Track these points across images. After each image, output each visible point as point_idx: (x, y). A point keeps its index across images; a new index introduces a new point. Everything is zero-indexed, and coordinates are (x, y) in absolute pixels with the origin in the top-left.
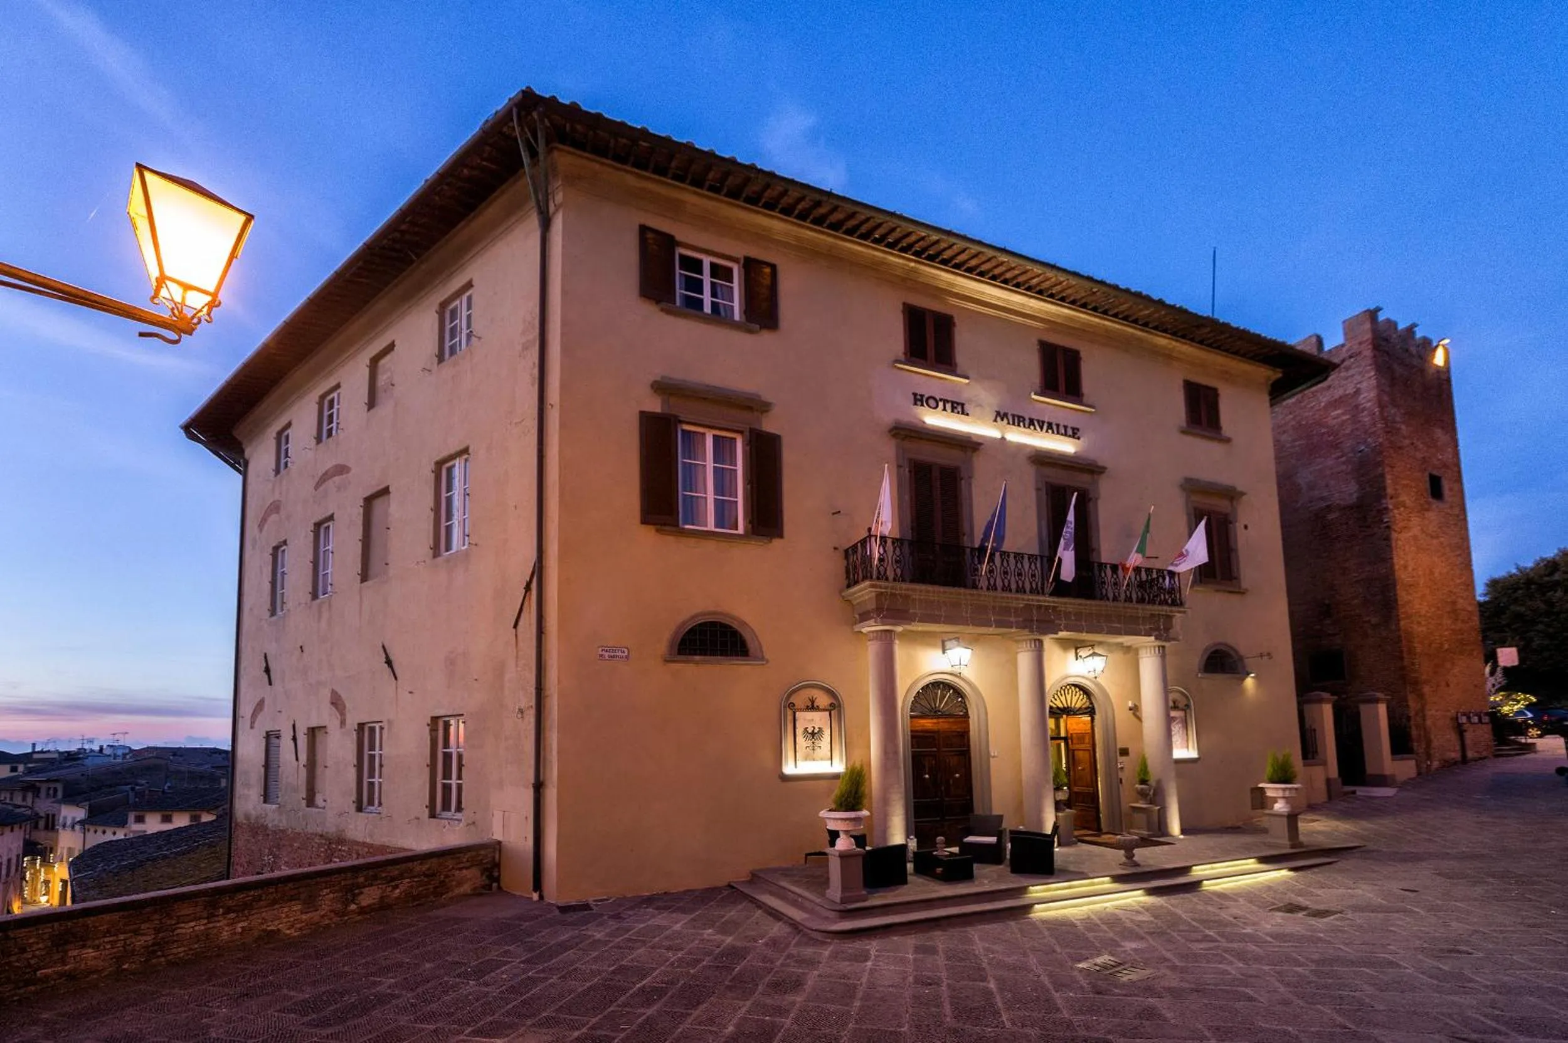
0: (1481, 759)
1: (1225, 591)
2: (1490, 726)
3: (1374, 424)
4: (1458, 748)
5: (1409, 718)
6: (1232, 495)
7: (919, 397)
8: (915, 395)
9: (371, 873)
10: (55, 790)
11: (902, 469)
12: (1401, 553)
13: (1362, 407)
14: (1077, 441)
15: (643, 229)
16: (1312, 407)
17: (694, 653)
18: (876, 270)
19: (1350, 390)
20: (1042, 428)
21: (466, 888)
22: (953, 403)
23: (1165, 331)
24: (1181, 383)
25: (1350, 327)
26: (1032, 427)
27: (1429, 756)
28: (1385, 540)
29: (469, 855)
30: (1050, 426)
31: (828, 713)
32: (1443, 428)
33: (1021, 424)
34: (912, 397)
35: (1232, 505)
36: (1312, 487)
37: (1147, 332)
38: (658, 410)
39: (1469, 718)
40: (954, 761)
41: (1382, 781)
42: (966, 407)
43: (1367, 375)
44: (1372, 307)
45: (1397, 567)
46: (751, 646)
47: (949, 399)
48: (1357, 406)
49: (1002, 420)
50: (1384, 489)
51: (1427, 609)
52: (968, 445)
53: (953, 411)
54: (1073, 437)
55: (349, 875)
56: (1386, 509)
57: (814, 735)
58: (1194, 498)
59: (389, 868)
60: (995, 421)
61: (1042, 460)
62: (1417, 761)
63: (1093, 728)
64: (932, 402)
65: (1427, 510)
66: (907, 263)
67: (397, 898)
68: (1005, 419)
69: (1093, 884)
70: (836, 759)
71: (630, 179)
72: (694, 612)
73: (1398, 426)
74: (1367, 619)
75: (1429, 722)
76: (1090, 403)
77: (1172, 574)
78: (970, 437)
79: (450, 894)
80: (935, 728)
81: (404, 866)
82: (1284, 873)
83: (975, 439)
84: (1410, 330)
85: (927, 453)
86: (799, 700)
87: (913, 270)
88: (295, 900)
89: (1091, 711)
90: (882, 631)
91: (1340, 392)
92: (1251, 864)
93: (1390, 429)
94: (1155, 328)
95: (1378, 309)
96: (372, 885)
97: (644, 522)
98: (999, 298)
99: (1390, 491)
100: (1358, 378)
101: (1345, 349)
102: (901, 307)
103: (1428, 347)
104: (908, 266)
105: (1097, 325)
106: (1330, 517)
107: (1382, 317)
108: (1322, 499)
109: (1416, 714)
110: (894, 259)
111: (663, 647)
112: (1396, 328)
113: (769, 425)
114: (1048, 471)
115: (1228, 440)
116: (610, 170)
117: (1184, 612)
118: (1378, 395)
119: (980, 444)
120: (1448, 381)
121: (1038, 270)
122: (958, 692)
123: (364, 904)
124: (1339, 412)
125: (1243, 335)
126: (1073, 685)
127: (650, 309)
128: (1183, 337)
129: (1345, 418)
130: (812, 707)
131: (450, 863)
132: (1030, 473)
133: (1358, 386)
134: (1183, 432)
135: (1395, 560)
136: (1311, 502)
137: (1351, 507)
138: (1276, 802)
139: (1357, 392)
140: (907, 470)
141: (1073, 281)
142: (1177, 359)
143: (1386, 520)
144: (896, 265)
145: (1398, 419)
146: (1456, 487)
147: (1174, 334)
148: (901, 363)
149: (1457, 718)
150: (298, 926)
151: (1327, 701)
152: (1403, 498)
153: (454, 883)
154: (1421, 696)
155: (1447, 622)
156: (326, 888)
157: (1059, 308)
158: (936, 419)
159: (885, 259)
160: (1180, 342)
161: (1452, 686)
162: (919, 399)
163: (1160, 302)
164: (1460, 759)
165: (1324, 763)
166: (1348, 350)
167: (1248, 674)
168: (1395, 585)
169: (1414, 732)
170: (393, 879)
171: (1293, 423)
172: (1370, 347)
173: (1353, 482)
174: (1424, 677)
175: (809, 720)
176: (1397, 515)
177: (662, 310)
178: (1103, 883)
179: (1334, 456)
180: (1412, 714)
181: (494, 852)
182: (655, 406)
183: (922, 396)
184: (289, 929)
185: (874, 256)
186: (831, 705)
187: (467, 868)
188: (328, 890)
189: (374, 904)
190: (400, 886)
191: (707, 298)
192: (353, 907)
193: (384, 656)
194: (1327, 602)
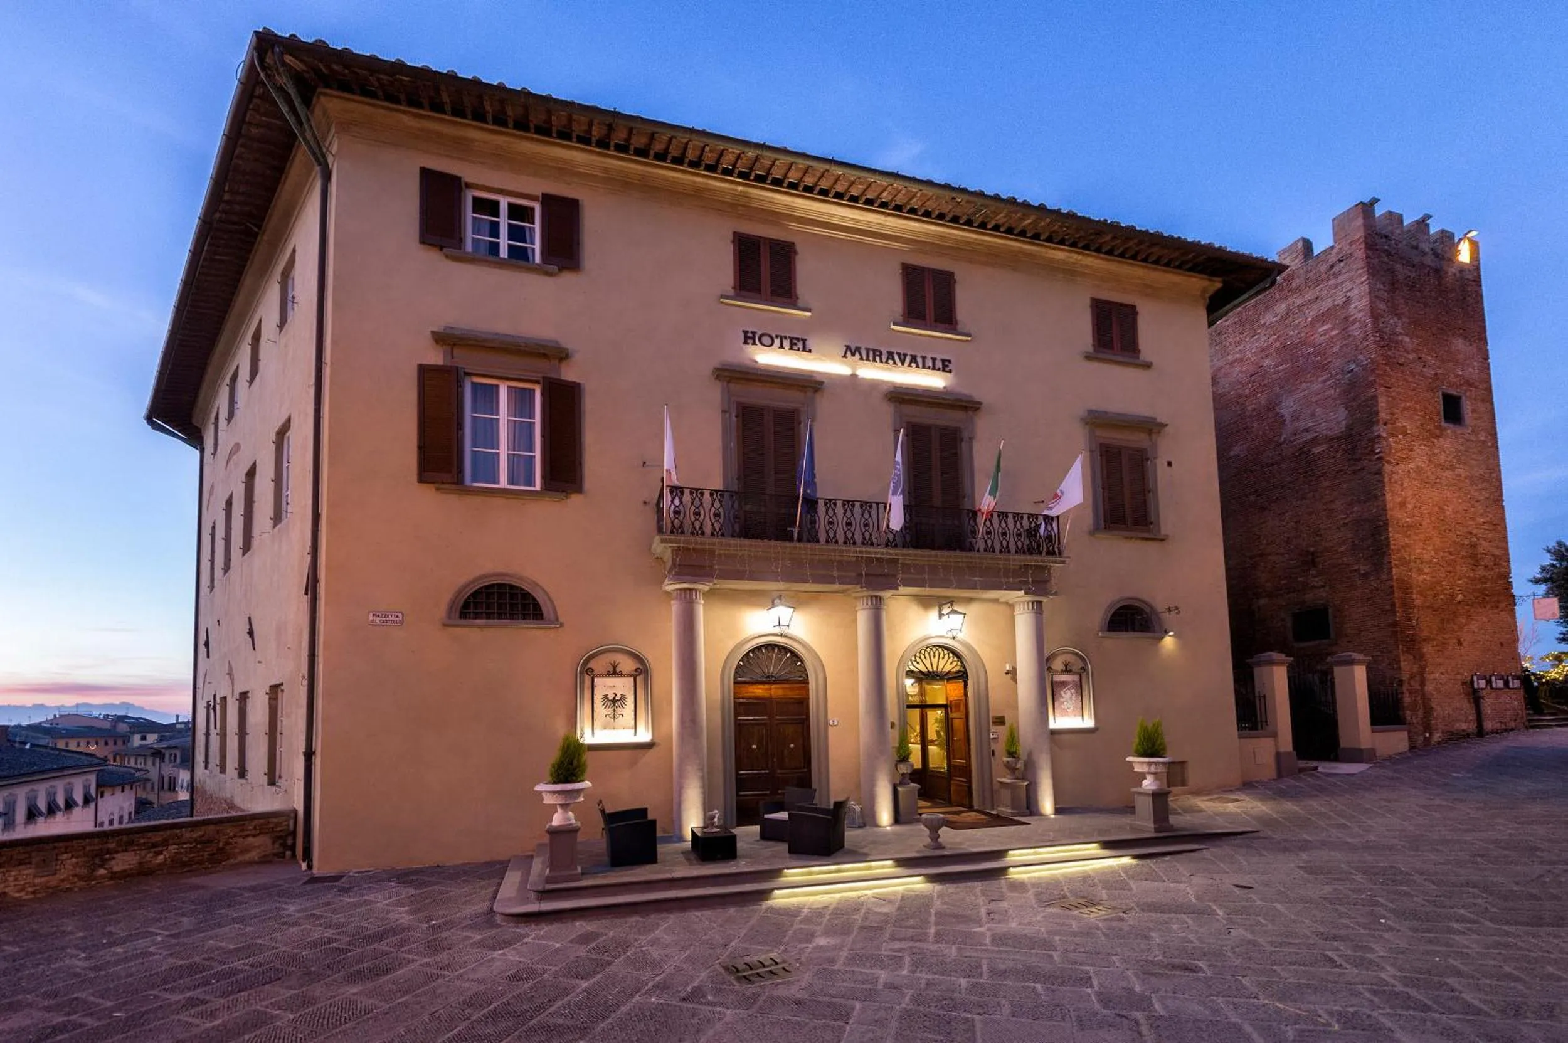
0: (1506, 730)
1: (1137, 538)
2: (1522, 692)
3: (1366, 338)
4: (1472, 717)
5: (1401, 683)
6: (1151, 427)
7: (750, 335)
8: (746, 332)
9: (125, 838)
10: (175, 756)
11: (727, 415)
12: (1398, 488)
13: (1351, 319)
14: (948, 374)
15: (425, 173)
16: (1298, 325)
17: (477, 616)
18: (699, 198)
19: (1340, 300)
20: (903, 363)
21: (254, 855)
22: (791, 339)
23: (1062, 242)
24: (1088, 302)
25: (1340, 225)
26: (891, 362)
27: (1427, 727)
28: (1376, 474)
29: (256, 822)
30: (914, 359)
31: (632, 679)
32: (1465, 338)
33: (878, 359)
34: (742, 335)
35: (1151, 440)
36: (1295, 418)
37: (1038, 245)
38: (441, 363)
39: (1489, 682)
40: (790, 730)
41: (1356, 755)
42: (809, 344)
43: (1358, 282)
44: (1366, 200)
45: (1389, 505)
46: (546, 609)
47: (788, 335)
48: (1346, 319)
49: (853, 355)
50: (1377, 413)
51: (1433, 553)
52: (810, 385)
53: (791, 348)
54: (944, 370)
55: (96, 840)
56: (1379, 436)
57: (615, 702)
58: (1099, 432)
59: (150, 834)
60: (845, 356)
61: (901, 397)
62: (1409, 732)
63: (966, 695)
64: (766, 340)
65: (1437, 437)
66: (733, 186)
67: (160, 864)
68: (857, 355)
69: (870, 868)
70: (641, 727)
71: (406, 119)
72: (477, 573)
73: (1400, 338)
74: (1356, 567)
75: (1429, 688)
76: (965, 331)
77: (1048, 519)
78: (811, 376)
79: (232, 861)
80: (767, 695)
81: (169, 832)
82: (1126, 861)
83: (818, 378)
84: (1422, 223)
85: (758, 396)
86: (597, 665)
87: (744, 195)
88: (25, 864)
89: (962, 676)
90: (681, 590)
91: (1327, 304)
92: (1093, 849)
93: (1387, 342)
94: (1049, 240)
95: (1375, 201)
96: (126, 851)
97: (421, 480)
98: (851, 219)
99: (1383, 415)
100: (1349, 285)
101: (1335, 251)
102: (731, 237)
103: (1448, 240)
104: (736, 190)
105: (975, 243)
106: (1316, 451)
107: (1379, 211)
108: (1307, 430)
109: (1412, 677)
110: (718, 184)
111: (441, 611)
112: (1401, 221)
113: (569, 374)
114: (909, 410)
115: (1148, 366)
116: (382, 111)
117: (1063, 562)
118: (1371, 302)
119: (822, 383)
120: (1477, 281)
121: (883, 181)
122: (795, 656)
123: (116, 869)
124: (1326, 327)
125: (1156, 240)
126: (940, 646)
127: (432, 258)
128: (1086, 247)
129: (1334, 333)
130: (614, 672)
131: (230, 831)
132: (887, 412)
133: (1348, 294)
134: (1088, 357)
135: (1388, 497)
136: (1295, 434)
137: (1338, 438)
138: (1145, 778)
139: (1348, 300)
140: (734, 415)
141: (930, 191)
142: (1083, 274)
143: (1377, 451)
144: (722, 190)
145: (1399, 329)
146: (1482, 407)
147: (1074, 245)
148: (727, 297)
149: (1472, 682)
150: (30, 889)
151: (1280, 663)
152: (1402, 423)
153: (237, 850)
154: (1420, 657)
155: (1463, 569)
156: (66, 853)
157: (926, 226)
158: (770, 358)
159: (707, 184)
160: (1083, 254)
161: (1465, 644)
162: (750, 338)
163: (1042, 208)
164: (1476, 731)
165: (1274, 735)
166: (1337, 254)
167: (1166, 632)
168: (1386, 525)
169: (1407, 699)
170: (154, 845)
171: (1278, 344)
172: (1363, 246)
173: (1342, 409)
174: (1425, 634)
175: (606, 686)
176: (1394, 445)
177: (447, 257)
178: (883, 867)
179: (1320, 379)
180: (1405, 677)
181: (288, 821)
182: (435, 357)
183: (754, 333)
184: (19, 891)
185: (695, 182)
186: (636, 670)
187: (254, 836)
188: (70, 855)
189: (131, 869)
190: (165, 853)
191: (504, 242)
192: (102, 871)
193: (248, 627)
194: (1312, 549)
